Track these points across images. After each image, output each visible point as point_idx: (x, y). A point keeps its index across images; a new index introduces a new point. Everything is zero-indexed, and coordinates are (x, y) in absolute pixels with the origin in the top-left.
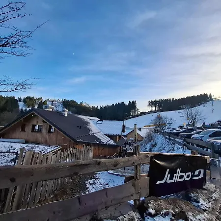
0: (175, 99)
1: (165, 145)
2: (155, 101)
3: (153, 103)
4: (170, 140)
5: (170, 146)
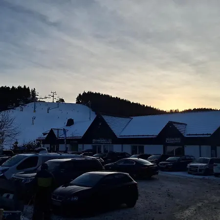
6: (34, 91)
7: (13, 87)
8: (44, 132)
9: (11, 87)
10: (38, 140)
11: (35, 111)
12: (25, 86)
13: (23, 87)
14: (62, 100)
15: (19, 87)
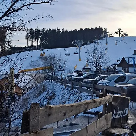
0: (65, 30)
1: (68, 95)
2: (38, 31)
3: (33, 34)
4: (73, 88)
5: (75, 96)
6: (105, 30)
7: (92, 28)
8: (117, 59)
9: (90, 29)
10: (114, 65)
11: (107, 44)
12: (99, 27)
13: (98, 27)
14: (126, 35)
15: (96, 28)
